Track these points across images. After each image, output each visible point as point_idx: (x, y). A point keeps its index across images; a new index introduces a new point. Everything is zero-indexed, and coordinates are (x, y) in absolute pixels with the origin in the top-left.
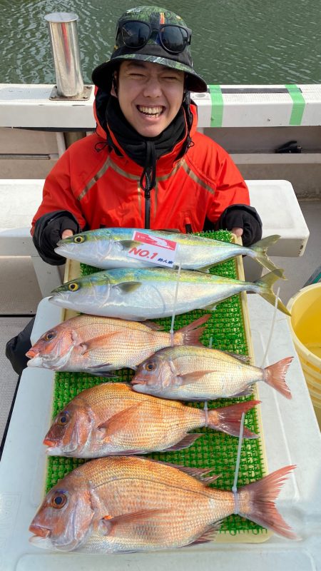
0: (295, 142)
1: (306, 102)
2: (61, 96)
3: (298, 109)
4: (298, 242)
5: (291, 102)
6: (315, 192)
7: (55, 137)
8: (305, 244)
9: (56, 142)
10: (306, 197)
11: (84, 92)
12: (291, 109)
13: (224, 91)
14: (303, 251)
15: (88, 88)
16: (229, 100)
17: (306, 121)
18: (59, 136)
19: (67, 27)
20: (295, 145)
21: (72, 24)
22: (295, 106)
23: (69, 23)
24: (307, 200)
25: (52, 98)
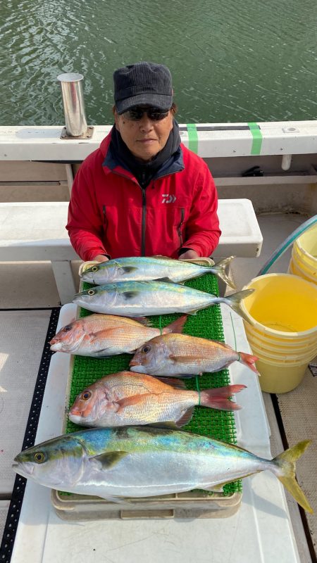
0: (258, 167)
1: (263, 137)
2: (69, 136)
3: (257, 143)
4: (253, 247)
5: (252, 137)
6: (277, 207)
7: (65, 167)
8: (260, 247)
9: (65, 171)
10: (271, 211)
11: (88, 132)
12: (252, 143)
13: (199, 129)
14: (259, 253)
15: (90, 128)
16: (203, 136)
17: (264, 152)
18: (68, 167)
19: (75, 85)
20: (257, 170)
21: (79, 83)
22: (255, 141)
23: (77, 82)
24: (272, 213)
25: (62, 138)
